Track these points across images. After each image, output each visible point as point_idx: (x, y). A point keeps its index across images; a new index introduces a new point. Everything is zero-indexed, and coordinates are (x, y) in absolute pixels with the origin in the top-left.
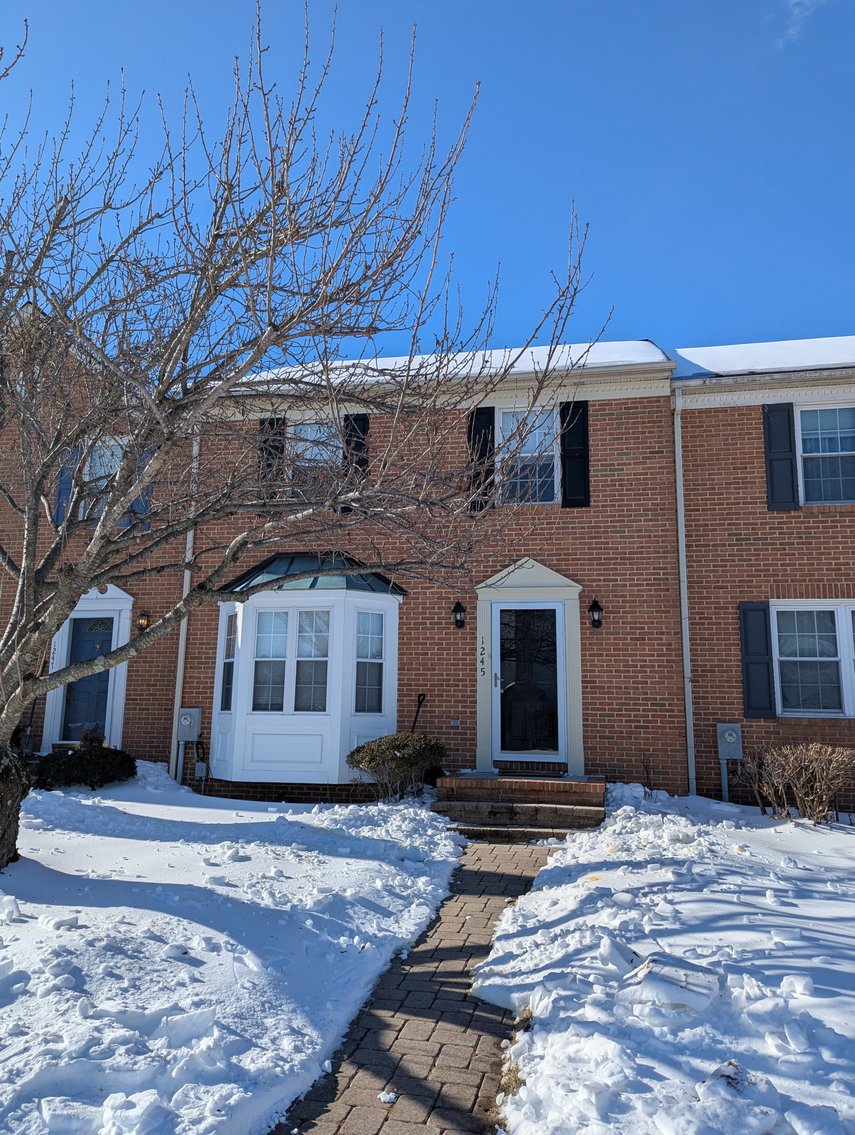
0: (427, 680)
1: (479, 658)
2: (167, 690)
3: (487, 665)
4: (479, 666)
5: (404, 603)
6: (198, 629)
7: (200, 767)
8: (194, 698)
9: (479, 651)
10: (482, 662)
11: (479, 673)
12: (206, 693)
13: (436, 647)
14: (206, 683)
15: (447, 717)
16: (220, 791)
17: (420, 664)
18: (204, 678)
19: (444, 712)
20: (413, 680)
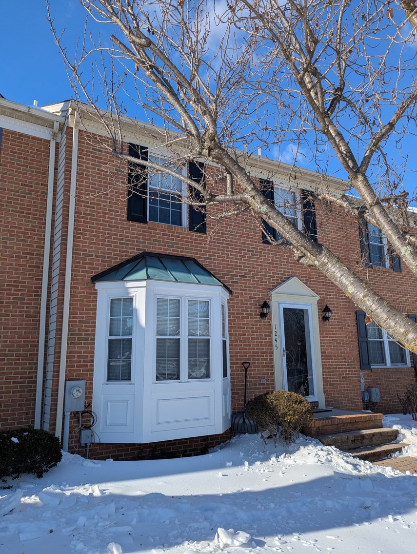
0: (247, 353)
1: (274, 338)
2: (15, 364)
3: (278, 343)
4: (274, 343)
5: (230, 299)
6: (78, 309)
7: (85, 435)
8: (75, 371)
9: (274, 333)
10: (276, 340)
11: (275, 348)
12: (87, 366)
13: (250, 330)
14: (87, 357)
15: (259, 377)
16: (102, 454)
17: (241, 342)
18: (85, 352)
19: (257, 374)
20: (238, 353)
